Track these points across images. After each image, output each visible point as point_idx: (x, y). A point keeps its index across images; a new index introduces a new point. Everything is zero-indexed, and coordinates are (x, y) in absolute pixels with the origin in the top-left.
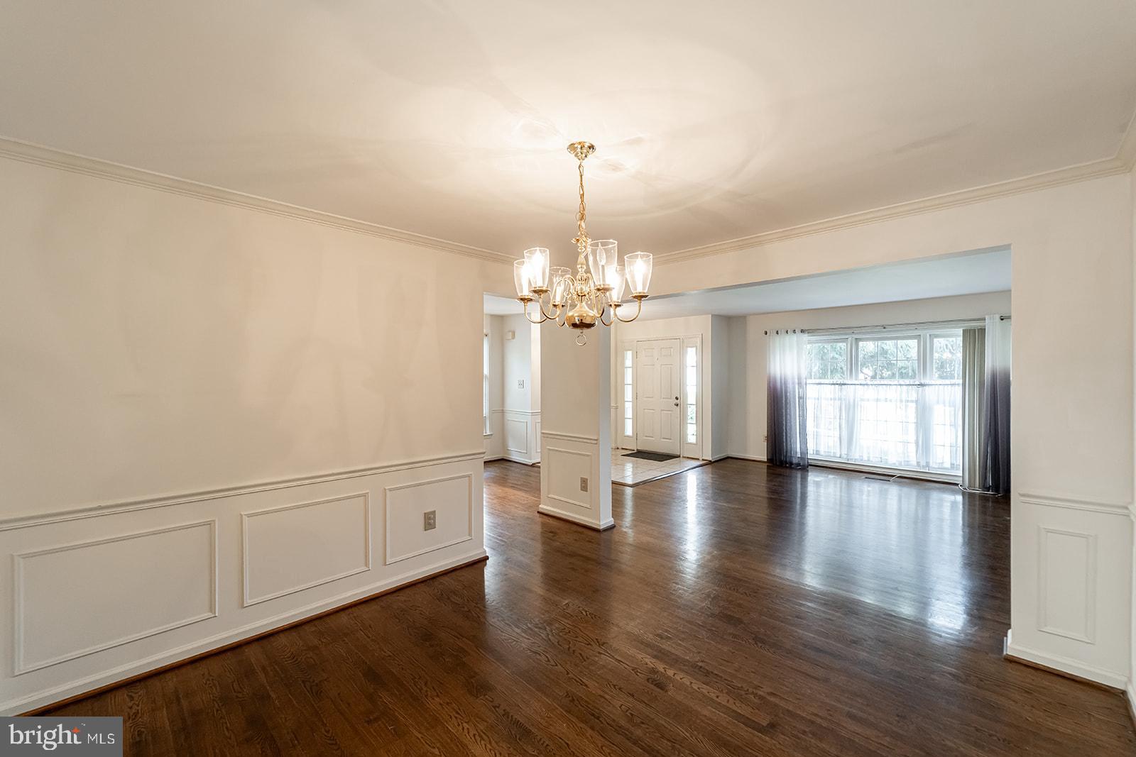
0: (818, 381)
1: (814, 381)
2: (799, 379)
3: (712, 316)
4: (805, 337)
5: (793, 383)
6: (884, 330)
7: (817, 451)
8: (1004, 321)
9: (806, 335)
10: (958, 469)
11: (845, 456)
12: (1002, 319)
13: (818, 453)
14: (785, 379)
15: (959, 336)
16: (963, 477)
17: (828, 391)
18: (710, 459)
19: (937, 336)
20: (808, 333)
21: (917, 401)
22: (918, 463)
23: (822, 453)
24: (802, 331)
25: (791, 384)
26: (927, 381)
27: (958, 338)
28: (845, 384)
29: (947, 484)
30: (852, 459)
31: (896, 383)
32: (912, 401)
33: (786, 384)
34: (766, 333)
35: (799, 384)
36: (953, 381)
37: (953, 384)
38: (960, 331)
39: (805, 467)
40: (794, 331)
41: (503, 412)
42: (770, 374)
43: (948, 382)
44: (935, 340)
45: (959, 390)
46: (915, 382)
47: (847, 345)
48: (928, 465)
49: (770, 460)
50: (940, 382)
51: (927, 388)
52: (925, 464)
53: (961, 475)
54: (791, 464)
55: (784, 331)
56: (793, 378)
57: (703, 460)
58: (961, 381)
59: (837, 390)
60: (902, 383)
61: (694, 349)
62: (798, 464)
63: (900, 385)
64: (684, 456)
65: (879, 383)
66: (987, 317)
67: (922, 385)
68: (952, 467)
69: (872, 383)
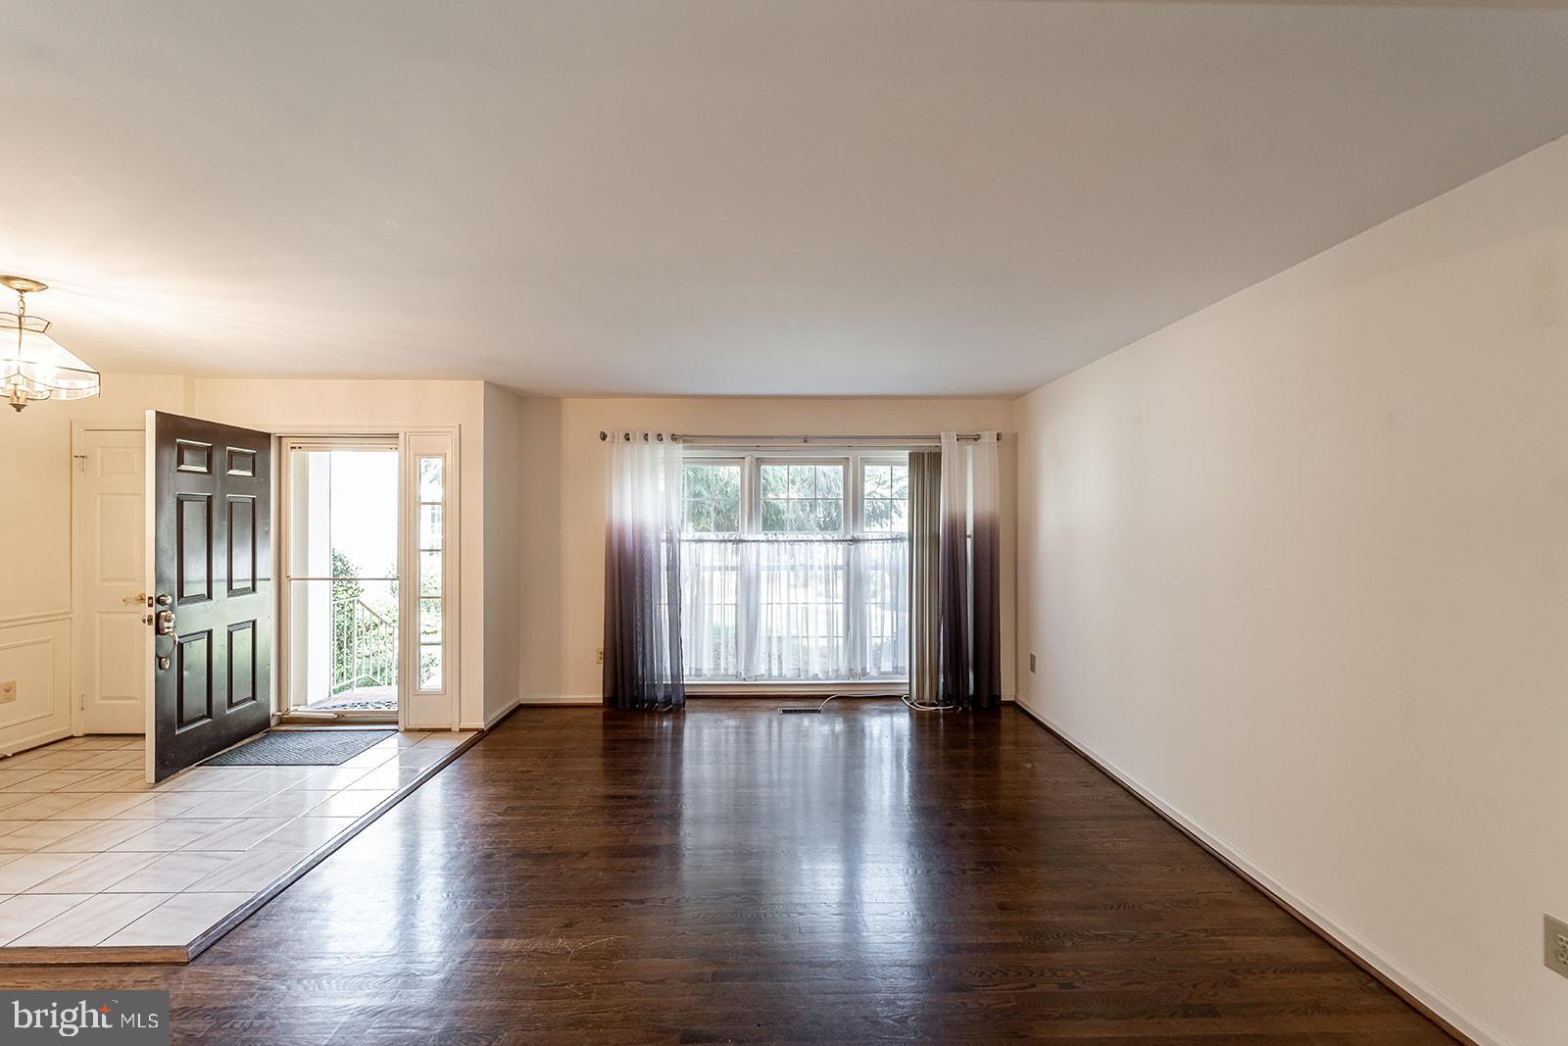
0: (699, 535)
1: (693, 536)
2: (670, 533)
3: (485, 382)
4: (679, 451)
6: (806, 444)
7: (697, 670)
9: (681, 445)
10: (902, 673)
11: (744, 675)
12: (959, 440)
13: (698, 673)
14: (640, 532)
15: (904, 464)
16: (911, 683)
17: (715, 554)
18: (481, 725)
19: (872, 462)
20: (684, 442)
21: (847, 568)
22: (848, 671)
23: (705, 671)
24: (674, 438)
25: (653, 540)
26: (861, 535)
27: (902, 468)
28: (745, 541)
29: (887, 699)
31: (818, 537)
32: (841, 568)
33: (641, 542)
34: (604, 437)
35: (670, 540)
36: (895, 534)
37: (895, 540)
38: (904, 455)
39: (678, 702)
40: (660, 437)
42: (611, 521)
43: (888, 535)
44: (867, 468)
45: (903, 548)
46: (845, 536)
47: (742, 471)
48: (863, 673)
49: (609, 701)
50: (877, 535)
51: (861, 545)
52: (860, 672)
53: (908, 682)
54: (654, 701)
55: (639, 436)
56: (656, 530)
57: (462, 730)
58: (906, 535)
59: (730, 550)
60: (828, 538)
61: (440, 462)
62: (665, 702)
63: (826, 541)
64: (408, 727)
65: (795, 539)
66: (942, 434)
67: (855, 541)
68: (896, 670)
69: (785, 539)
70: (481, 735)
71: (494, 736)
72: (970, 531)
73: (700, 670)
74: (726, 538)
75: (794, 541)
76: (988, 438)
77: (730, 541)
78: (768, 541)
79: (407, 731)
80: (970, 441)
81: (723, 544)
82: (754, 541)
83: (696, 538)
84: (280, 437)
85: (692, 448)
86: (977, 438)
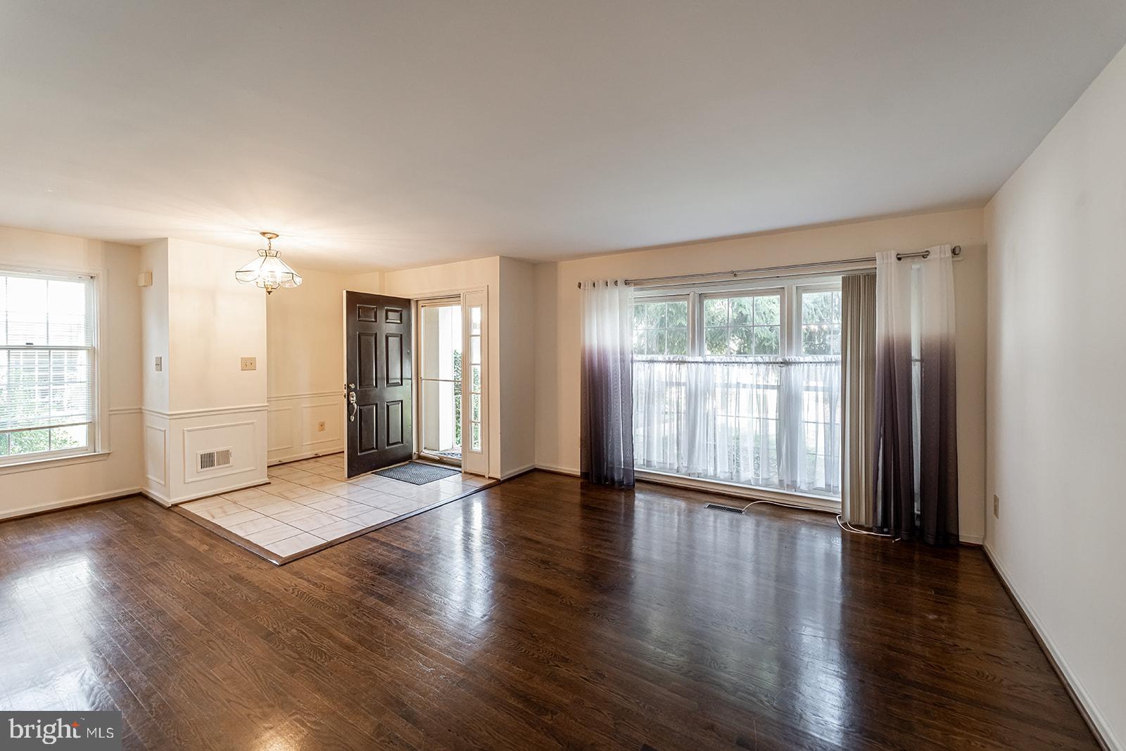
0: (650, 357)
1: (644, 357)
2: (622, 353)
3: (501, 257)
4: (631, 292)
5: (615, 361)
6: (735, 279)
7: (645, 461)
8: (902, 260)
9: (633, 288)
10: (835, 493)
11: (684, 470)
12: (899, 259)
13: (648, 463)
14: (604, 354)
15: (836, 289)
16: (843, 503)
17: (661, 371)
18: (498, 476)
19: (808, 289)
20: (634, 285)
21: (779, 388)
22: (781, 481)
23: (655, 463)
24: (627, 283)
26: (793, 358)
27: (835, 293)
28: (685, 362)
29: (821, 515)
30: (694, 474)
31: (751, 359)
32: (773, 387)
33: (606, 360)
34: (580, 286)
35: (623, 361)
36: (829, 357)
37: (828, 362)
38: (838, 281)
39: (630, 484)
40: (616, 282)
41: (141, 412)
42: (584, 346)
43: (821, 358)
44: (804, 295)
45: (837, 370)
46: (776, 358)
47: (688, 303)
48: (793, 485)
49: (584, 475)
50: (809, 358)
51: (793, 367)
52: (790, 483)
53: (840, 500)
54: (613, 479)
55: (601, 283)
56: (614, 354)
57: (490, 478)
58: (839, 357)
59: (674, 370)
60: (760, 359)
61: (479, 308)
62: (621, 483)
63: (757, 363)
64: (466, 471)
65: (729, 360)
66: (878, 255)
67: (786, 363)
68: (828, 488)
69: (719, 361)
70: (498, 483)
71: (507, 485)
72: (915, 354)
73: (650, 462)
74: (671, 359)
75: (728, 363)
76: (940, 254)
77: (675, 362)
78: (705, 362)
79: (465, 473)
80: (916, 259)
81: (669, 364)
82: (693, 362)
83: (649, 359)
84: (417, 301)
85: (642, 289)
86: (925, 255)
